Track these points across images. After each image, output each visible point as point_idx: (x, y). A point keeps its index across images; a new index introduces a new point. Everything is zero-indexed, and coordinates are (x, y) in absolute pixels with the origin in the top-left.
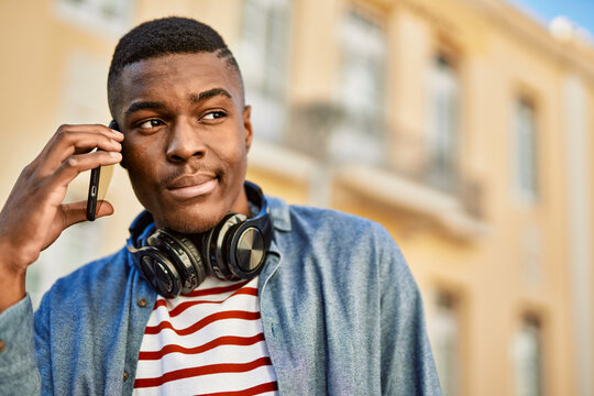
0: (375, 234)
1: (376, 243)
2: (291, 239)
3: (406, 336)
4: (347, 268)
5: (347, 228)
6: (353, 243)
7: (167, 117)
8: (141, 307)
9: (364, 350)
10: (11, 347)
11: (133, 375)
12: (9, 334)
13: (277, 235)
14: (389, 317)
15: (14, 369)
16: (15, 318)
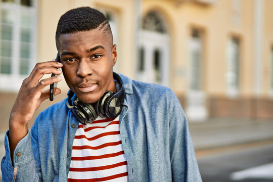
0: (167, 96)
1: (168, 100)
2: (133, 98)
3: (180, 136)
4: (155, 112)
5: (155, 93)
6: (158, 101)
8: (73, 128)
9: (163, 144)
10: (23, 154)
12: (22, 150)
14: (173, 129)
15: (25, 162)
16: (24, 143)
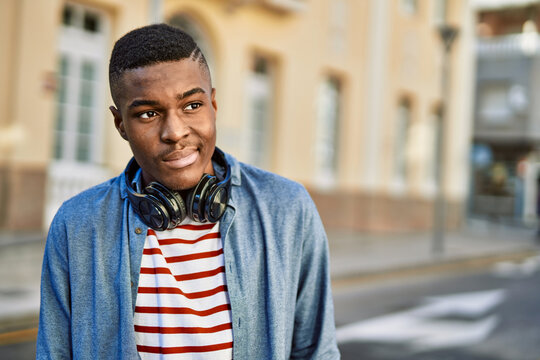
0: (302, 198)
1: (303, 205)
4: (283, 223)
5: (283, 191)
7: (161, 111)
8: (138, 234)
11: (137, 284)
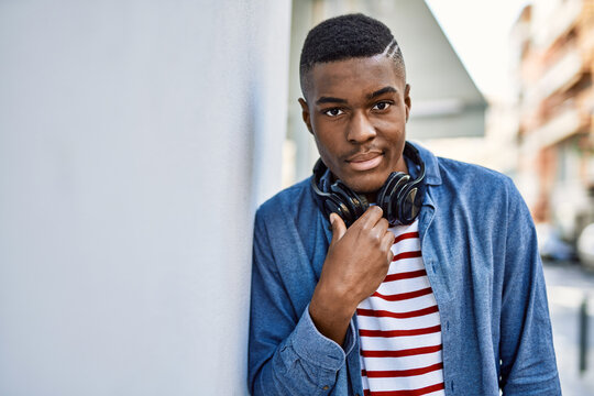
0: (506, 190)
2: (442, 191)
13: (431, 189)
